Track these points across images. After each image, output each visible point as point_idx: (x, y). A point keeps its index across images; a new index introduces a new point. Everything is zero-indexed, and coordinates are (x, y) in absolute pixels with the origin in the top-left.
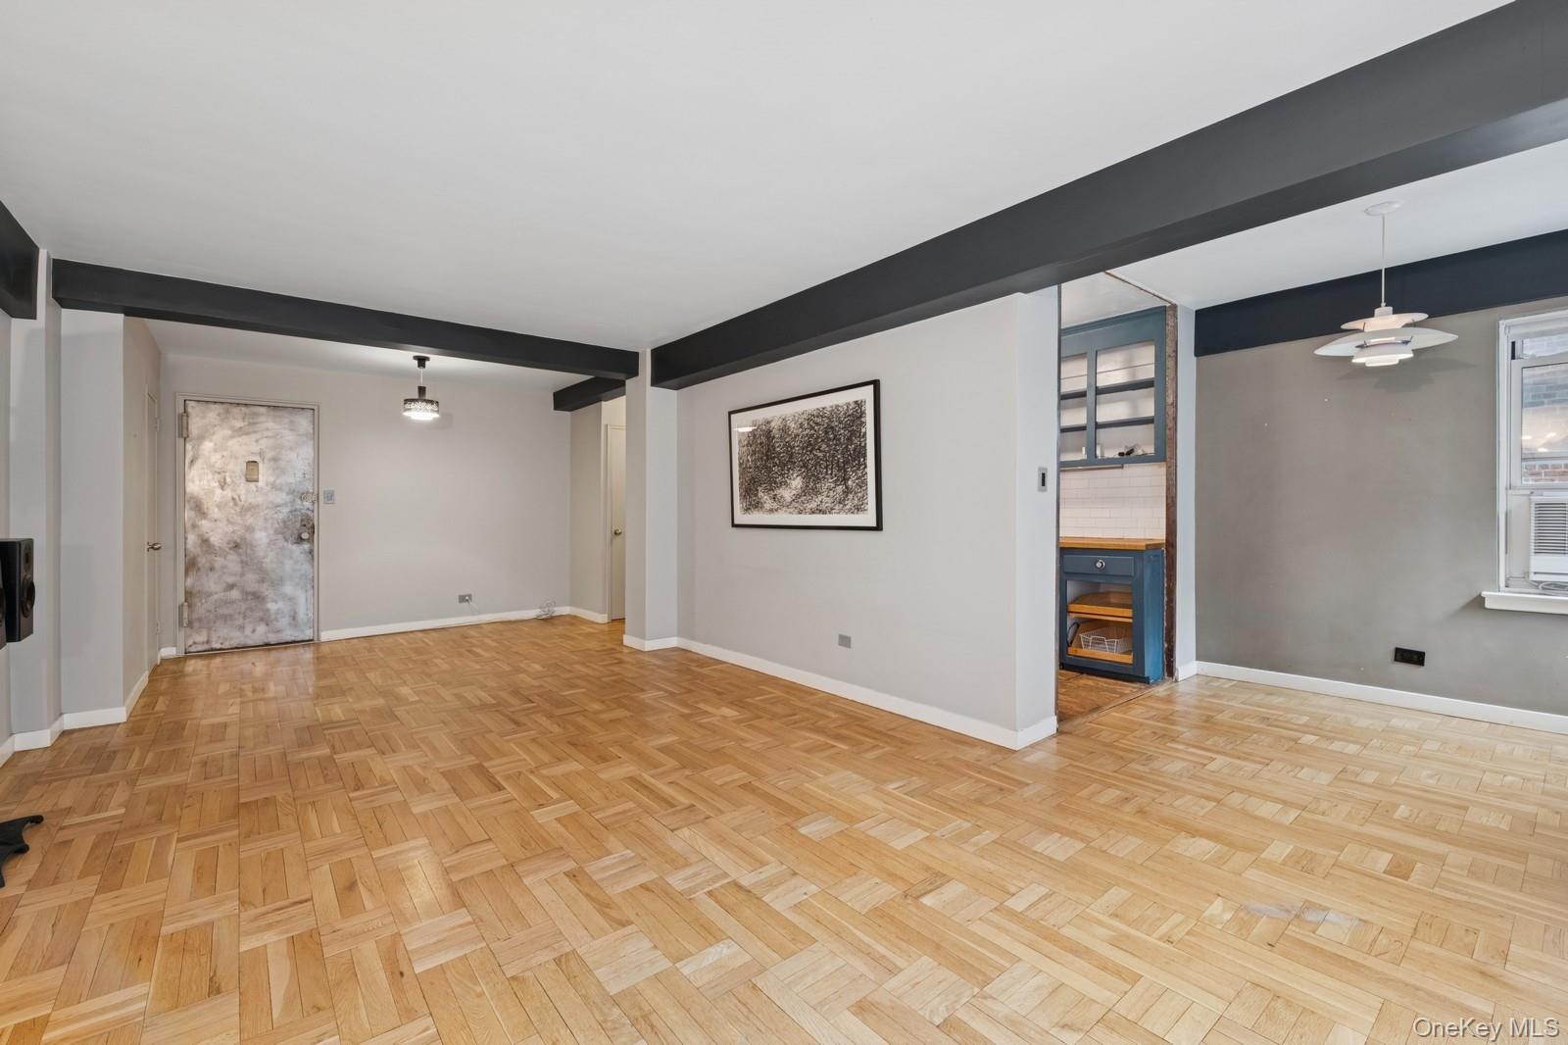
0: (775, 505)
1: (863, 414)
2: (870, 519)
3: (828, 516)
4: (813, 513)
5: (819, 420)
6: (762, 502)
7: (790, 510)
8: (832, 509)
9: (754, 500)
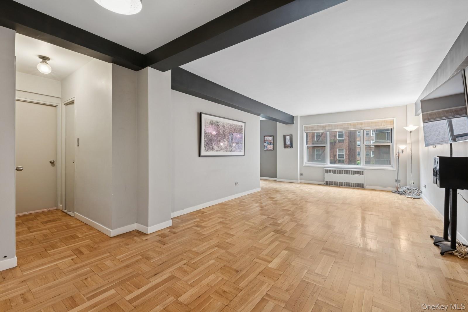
0: (219, 149)
1: (242, 129)
2: (242, 153)
3: (234, 152)
4: (230, 152)
5: (233, 127)
6: (214, 148)
7: (224, 151)
8: (235, 151)
9: (211, 147)
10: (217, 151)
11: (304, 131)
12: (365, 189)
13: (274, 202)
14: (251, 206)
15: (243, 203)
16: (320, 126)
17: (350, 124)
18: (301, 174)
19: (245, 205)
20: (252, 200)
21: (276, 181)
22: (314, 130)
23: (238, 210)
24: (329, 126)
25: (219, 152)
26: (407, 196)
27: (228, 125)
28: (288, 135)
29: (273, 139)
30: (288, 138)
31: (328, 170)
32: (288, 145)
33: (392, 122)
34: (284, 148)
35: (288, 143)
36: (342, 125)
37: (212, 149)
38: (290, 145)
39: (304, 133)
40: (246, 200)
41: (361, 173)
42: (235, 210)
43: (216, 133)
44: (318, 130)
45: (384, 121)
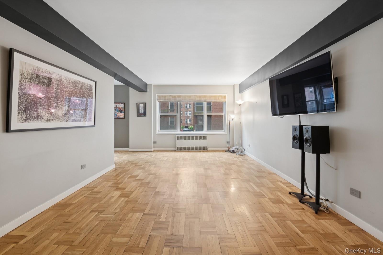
1: (92, 90)
2: (92, 123)
6: (41, 116)
7: (61, 120)
8: (80, 120)
9: (34, 114)
10: (48, 120)
11: (158, 99)
12: (208, 151)
13: (140, 183)
14: (110, 199)
15: (97, 195)
16: (172, 96)
17: (197, 96)
18: (155, 142)
19: (101, 199)
20: (108, 185)
21: (127, 151)
22: (167, 100)
23: (90, 212)
24: (180, 96)
25: (52, 122)
26: (237, 154)
27: (69, 81)
28: (141, 103)
29: (124, 106)
30: (141, 106)
31: (179, 137)
32: (142, 113)
33: (225, 97)
34: (137, 116)
35: (141, 111)
36: (190, 97)
37: (38, 118)
38: (143, 113)
39: (157, 101)
40: (99, 187)
41: (204, 138)
42: (85, 215)
43: (44, 96)
44: (170, 99)
45: (220, 96)
